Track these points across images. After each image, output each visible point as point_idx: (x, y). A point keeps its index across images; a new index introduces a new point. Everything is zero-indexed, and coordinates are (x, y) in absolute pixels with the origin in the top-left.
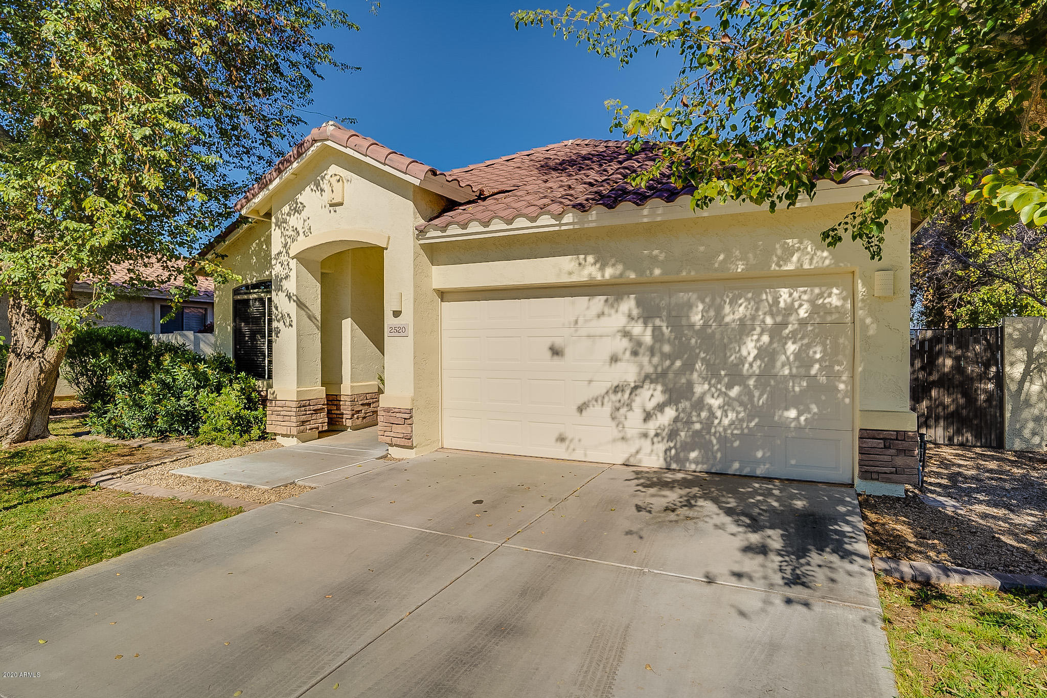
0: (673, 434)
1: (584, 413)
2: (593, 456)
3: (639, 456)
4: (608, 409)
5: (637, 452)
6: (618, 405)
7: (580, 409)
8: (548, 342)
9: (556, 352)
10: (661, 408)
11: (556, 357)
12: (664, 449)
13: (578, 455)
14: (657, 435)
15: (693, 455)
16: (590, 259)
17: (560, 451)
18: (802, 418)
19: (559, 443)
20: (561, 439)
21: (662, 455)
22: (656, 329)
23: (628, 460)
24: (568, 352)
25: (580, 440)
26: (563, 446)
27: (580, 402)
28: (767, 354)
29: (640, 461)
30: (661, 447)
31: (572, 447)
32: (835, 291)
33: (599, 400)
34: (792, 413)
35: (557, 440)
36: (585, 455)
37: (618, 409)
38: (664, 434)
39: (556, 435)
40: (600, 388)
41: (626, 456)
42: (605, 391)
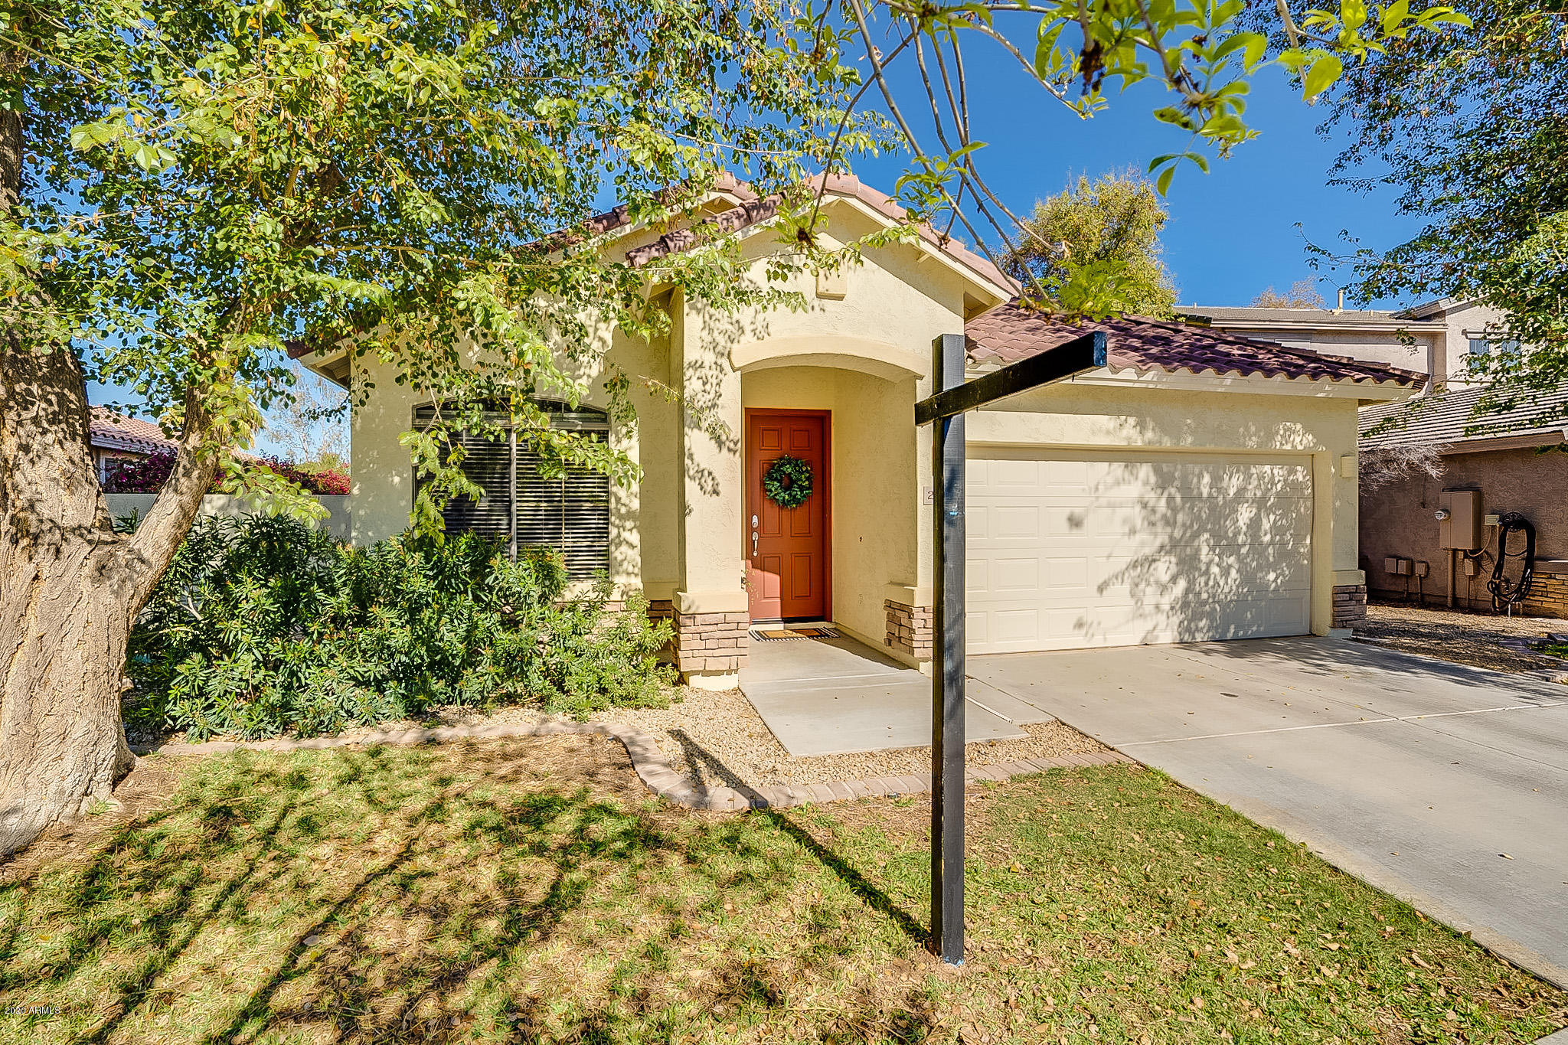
0: (1185, 605)
1: (1104, 592)
2: (1115, 639)
3: (1155, 633)
4: (1127, 587)
5: (1154, 628)
6: (1137, 580)
7: (1101, 589)
8: (1067, 512)
9: (1075, 522)
10: (1174, 579)
11: (1075, 531)
12: (1178, 622)
13: (1097, 641)
14: (1172, 608)
15: (1202, 623)
16: (1132, 421)
17: (1078, 641)
18: (1279, 581)
19: (1076, 631)
20: (1080, 625)
21: (1176, 628)
22: (1171, 499)
23: (1145, 637)
24: (1088, 523)
25: (1099, 624)
26: (1083, 631)
27: (1101, 581)
28: (1255, 524)
29: (1157, 637)
30: (1175, 620)
31: (1091, 632)
32: (1299, 468)
33: (1119, 576)
34: (1272, 576)
35: (1075, 627)
36: (1105, 639)
37: (1137, 585)
38: (1178, 607)
39: (1074, 621)
40: (1121, 563)
41: (1143, 635)
42: (1125, 567)
